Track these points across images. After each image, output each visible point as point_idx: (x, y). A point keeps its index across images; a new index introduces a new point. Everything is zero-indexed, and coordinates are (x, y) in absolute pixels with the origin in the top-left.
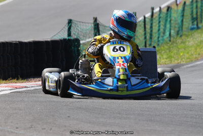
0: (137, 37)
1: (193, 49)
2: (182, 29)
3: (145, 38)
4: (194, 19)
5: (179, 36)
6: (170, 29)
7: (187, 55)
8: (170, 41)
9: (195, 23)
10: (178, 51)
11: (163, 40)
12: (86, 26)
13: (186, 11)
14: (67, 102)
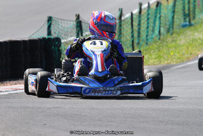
0: (123, 35)
1: (185, 47)
2: (173, 27)
3: (133, 36)
4: (186, 16)
5: (170, 34)
6: (160, 27)
7: (178, 55)
8: (160, 39)
9: (188, 19)
10: (169, 50)
11: (152, 38)
12: (68, 24)
13: (176, 7)
14: (44, 108)
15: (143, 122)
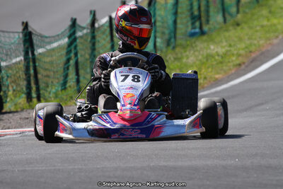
2: (175, 37)
4: (195, 18)
9: (197, 24)
12: (9, 37)
13: (180, 5)
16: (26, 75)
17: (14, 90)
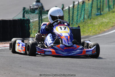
1: (97, 27)
2: (91, 15)
4: (99, 9)
5: (89, 19)
6: (84, 15)
7: (93, 31)
8: (84, 21)
9: (99, 11)
10: (89, 28)
11: (80, 21)
13: (93, 4)
14: (20, 57)
15: (74, 67)
16: (39, 25)
17: (34, 30)
